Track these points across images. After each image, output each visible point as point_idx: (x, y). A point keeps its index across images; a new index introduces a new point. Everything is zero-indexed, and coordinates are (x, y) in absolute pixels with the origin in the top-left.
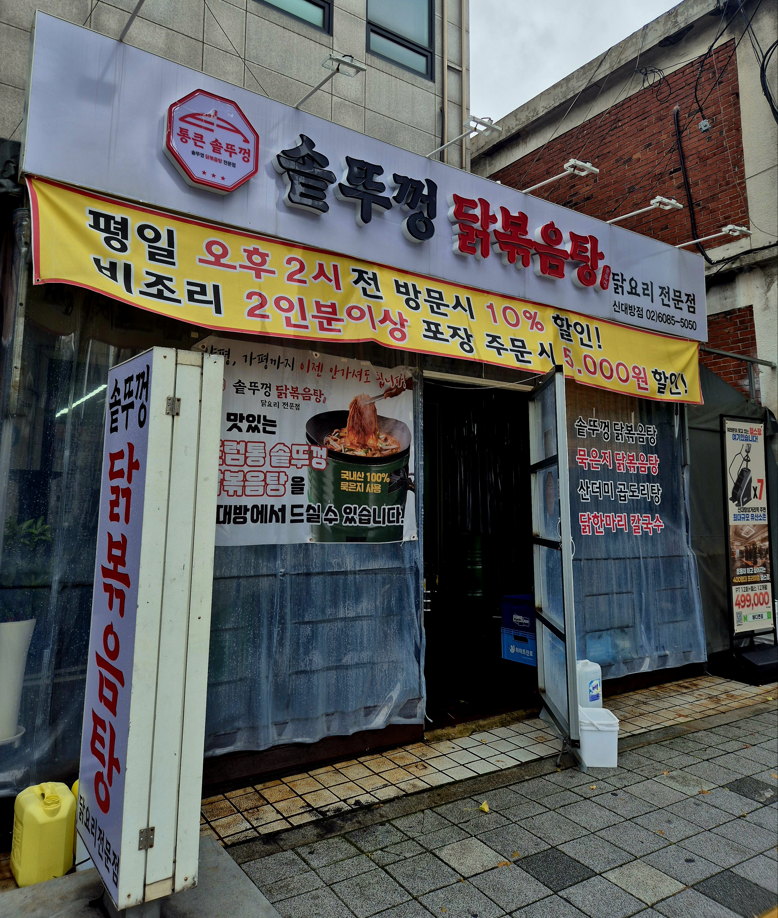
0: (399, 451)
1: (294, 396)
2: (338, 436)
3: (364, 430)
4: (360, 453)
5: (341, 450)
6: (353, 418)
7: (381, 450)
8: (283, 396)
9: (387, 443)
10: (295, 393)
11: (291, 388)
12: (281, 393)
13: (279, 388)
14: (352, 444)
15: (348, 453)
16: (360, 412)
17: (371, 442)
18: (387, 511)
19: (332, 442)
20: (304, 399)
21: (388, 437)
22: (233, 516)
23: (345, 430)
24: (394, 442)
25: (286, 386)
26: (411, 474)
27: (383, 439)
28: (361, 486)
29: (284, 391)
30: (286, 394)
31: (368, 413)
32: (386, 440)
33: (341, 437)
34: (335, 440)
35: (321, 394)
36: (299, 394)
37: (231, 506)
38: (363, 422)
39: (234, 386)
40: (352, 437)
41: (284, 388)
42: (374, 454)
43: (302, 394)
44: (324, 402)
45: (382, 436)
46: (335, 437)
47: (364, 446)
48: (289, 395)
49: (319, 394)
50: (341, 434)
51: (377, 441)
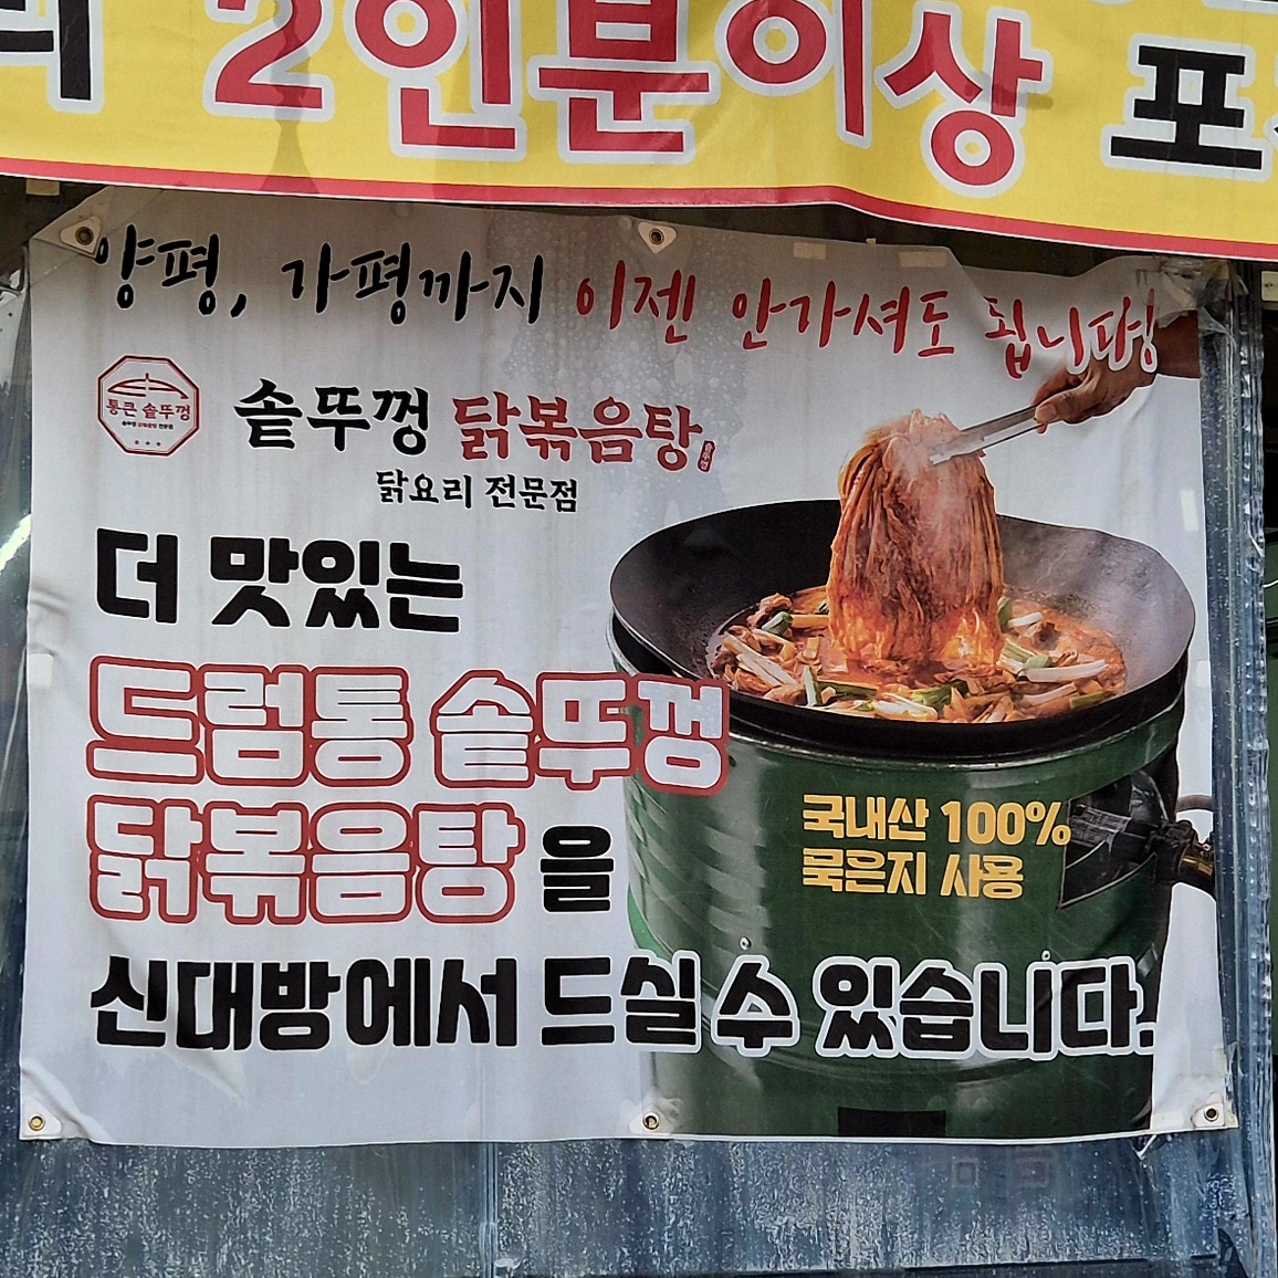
0: (1121, 689)
1: (543, 444)
2: (782, 629)
3: (923, 594)
4: (908, 705)
5: (802, 697)
6: (863, 534)
7: (1019, 688)
8: (490, 445)
9: (1056, 654)
10: (549, 430)
11: (525, 408)
12: (478, 433)
13: (471, 411)
14: (857, 664)
15: (837, 708)
16: (899, 506)
17: (963, 647)
18: (1057, 985)
19: (750, 660)
20: (597, 457)
21: (1059, 622)
22: (259, 1014)
23: (822, 597)
24: (1092, 645)
25: (502, 399)
26: (1195, 804)
27: (1031, 633)
28: (911, 867)
29: (494, 425)
30: (502, 436)
31: (941, 511)
32: (1046, 636)
33: (799, 633)
34: (768, 649)
35: (687, 429)
36: (571, 432)
37: (245, 970)
38: (917, 552)
39: (241, 412)
40: (857, 629)
41: (492, 409)
42: (980, 710)
43: (586, 434)
44: (705, 463)
45: (1026, 619)
46: (765, 634)
47: (924, 671)
48: (516, 440)
49: (675, 428)
50: (798, 619)
51: (996, 642)
